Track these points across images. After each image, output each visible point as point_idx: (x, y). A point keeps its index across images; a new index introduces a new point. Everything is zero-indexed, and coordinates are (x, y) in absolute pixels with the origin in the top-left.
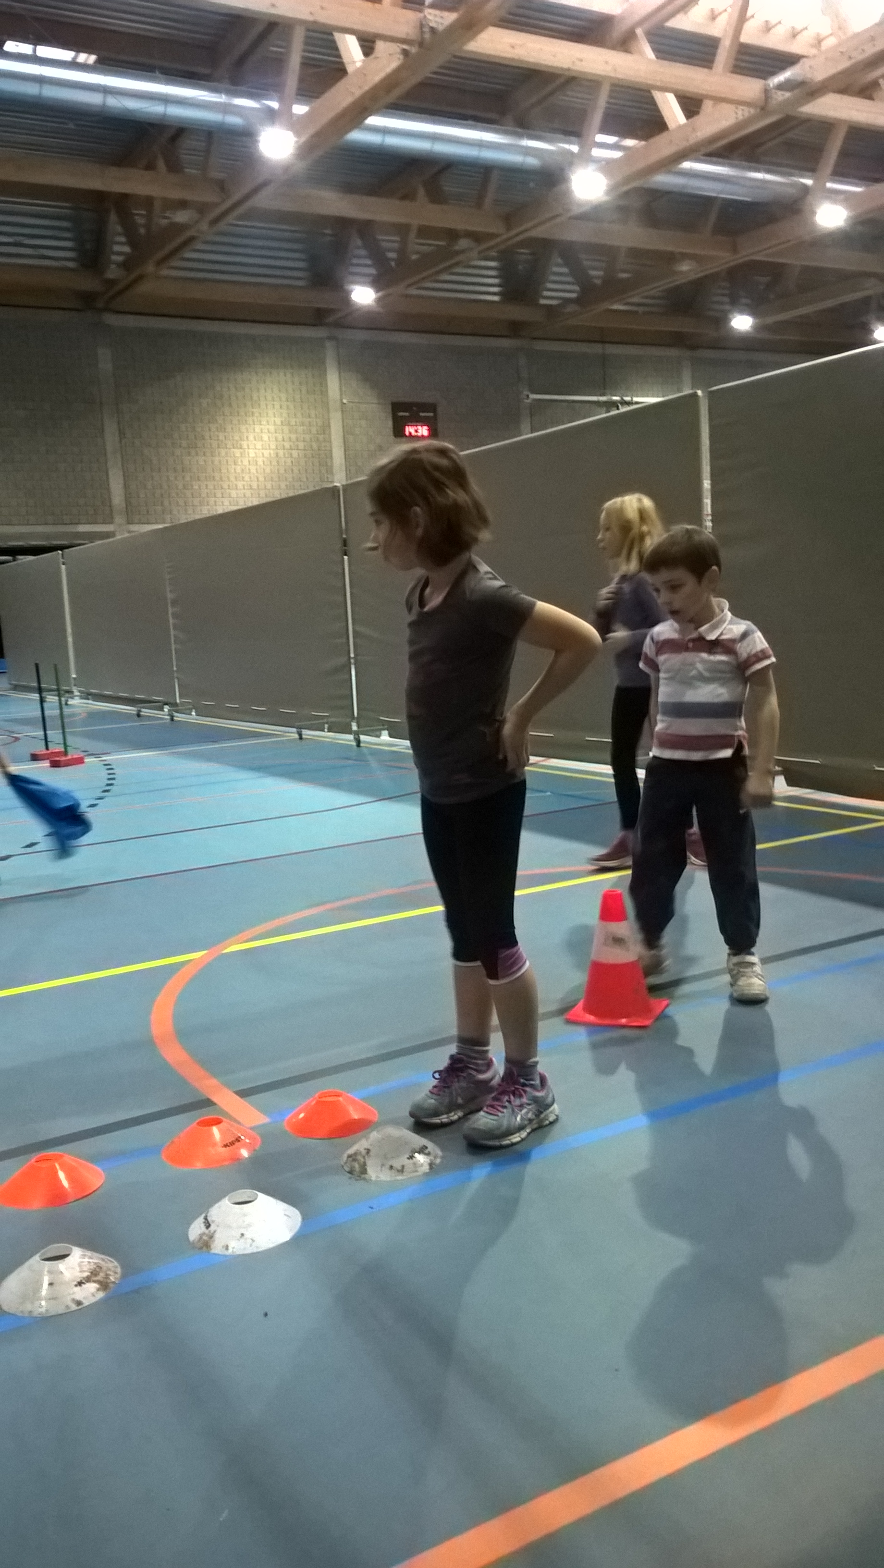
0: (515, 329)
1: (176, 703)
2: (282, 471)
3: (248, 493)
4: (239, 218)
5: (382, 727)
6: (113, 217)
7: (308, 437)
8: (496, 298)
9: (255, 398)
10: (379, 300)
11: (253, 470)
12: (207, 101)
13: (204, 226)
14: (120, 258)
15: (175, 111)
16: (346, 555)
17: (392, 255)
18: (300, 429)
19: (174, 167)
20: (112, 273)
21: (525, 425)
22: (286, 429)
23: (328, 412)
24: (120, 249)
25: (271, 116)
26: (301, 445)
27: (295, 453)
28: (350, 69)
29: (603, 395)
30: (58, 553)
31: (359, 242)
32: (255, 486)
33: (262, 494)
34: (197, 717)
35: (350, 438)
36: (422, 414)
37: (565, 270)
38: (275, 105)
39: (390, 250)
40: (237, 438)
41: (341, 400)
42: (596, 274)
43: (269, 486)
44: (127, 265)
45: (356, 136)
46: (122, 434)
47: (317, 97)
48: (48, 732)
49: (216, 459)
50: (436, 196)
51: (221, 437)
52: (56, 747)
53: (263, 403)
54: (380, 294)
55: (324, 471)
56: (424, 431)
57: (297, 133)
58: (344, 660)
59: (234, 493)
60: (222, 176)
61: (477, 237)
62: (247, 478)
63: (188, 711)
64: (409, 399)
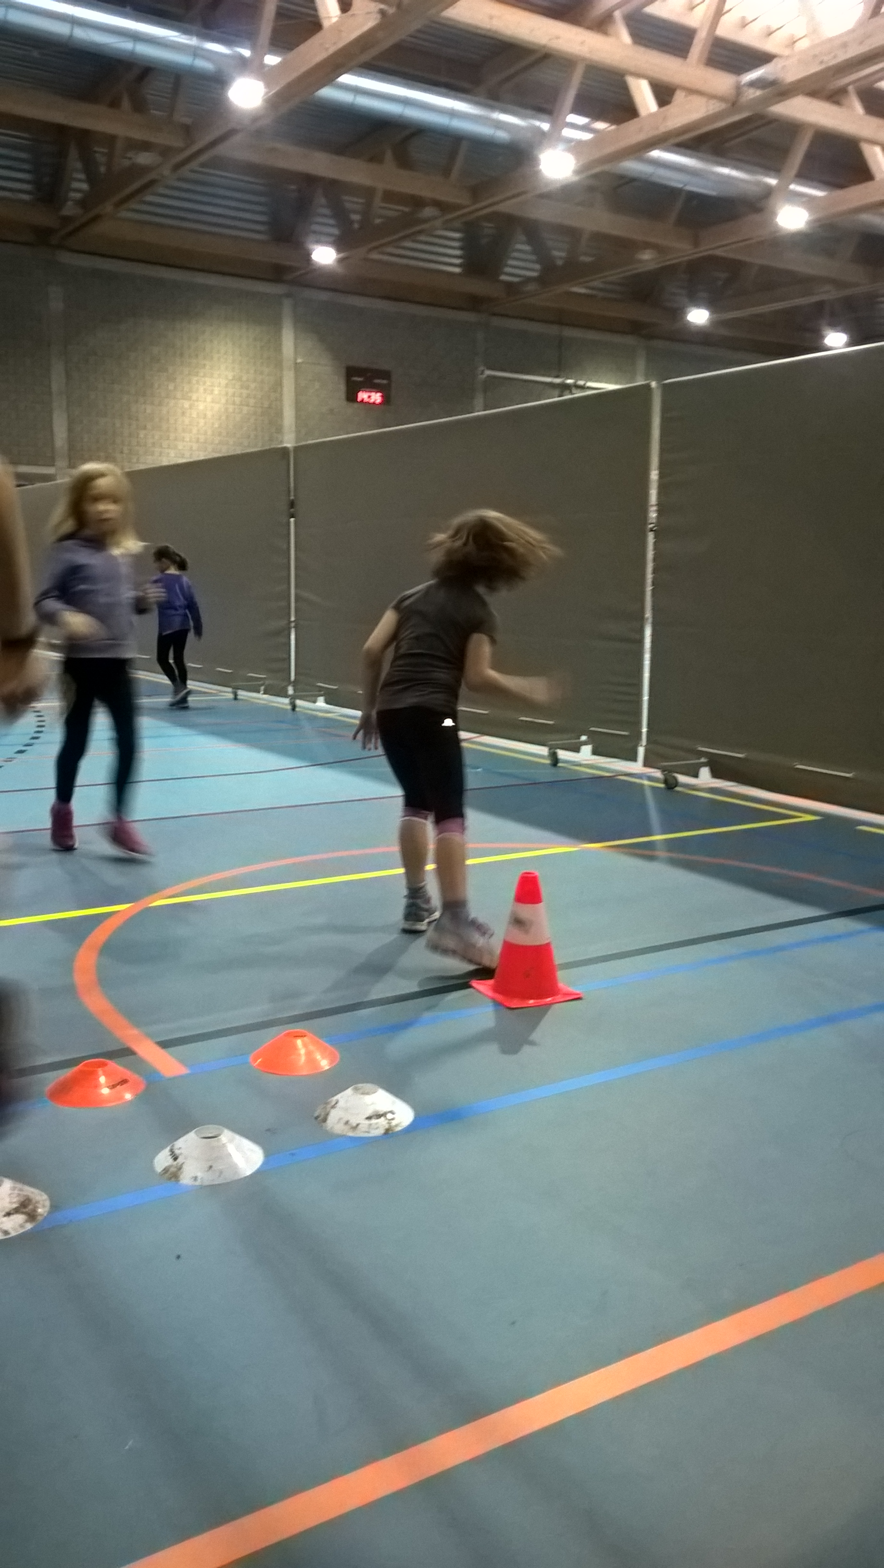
0: (475, 303)
2: (231, 427)
3: (195, 446)
4: (203, 165)
5: (317, 693)
6: (73, 153)
7: (259, 394)
8: (457, 270)
9: (208, 350)
10: (340, 261)
12: (178, 43)
13: (166, 172)
14: (78, 195)
15: (144, 50)
16: (293, 517)
17: (356, 217)
18: (253, 386)
19: (139, 106)
20: (69, 209)
21: (479, 401)
22: (237, 384)
23: (282, 370)
24: (79, 185)
25: (243, 65)
26: (252, 401)
27: (245, 409)
28: (326, 24)
29: (557, 377)
31: (323, 201)
32: (202, 440)
35: (303, 399)
36: (377, 381)
37: (527, 248)
38: (246, 53)
39: (355, 212)
40: (186, 389)
41: (296, 359)
42: (559, 255)
43: (217, 440)
44: (83, 204)
45: (327, 93)
46: (68, 376)
47: (292, 49)
49: (164, 409)
50: (404, 161)
51: (171, 387)
53: (216, 356)
54: (341, 255)
55: (274, 431)
56: (376, 397)
57: (268, 85)
58: (283, 623)
60: (187, 121)
61: (442, 207)
62: (195, 431)
64: (364, 365)
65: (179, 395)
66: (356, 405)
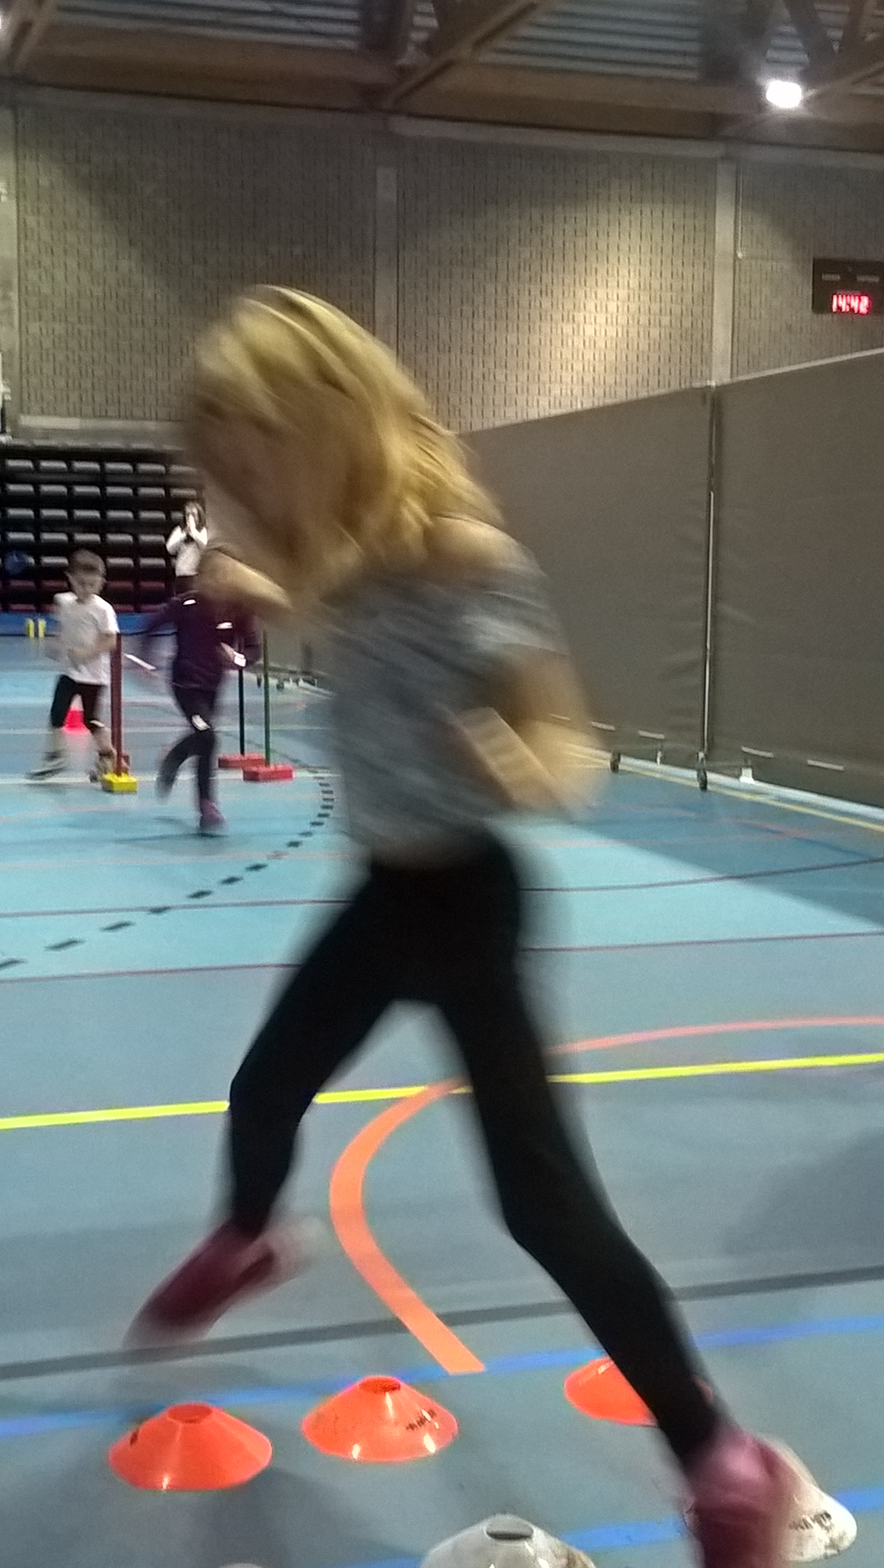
2: (632, 357)
5: (743, 763)
7: (677, 309)
9: (602, 246)
10: (807, 102)
11: (589, 355)
14: (422, 37)
16: (713, 491)
17: (835, 34)
18: (667, 295)
20: (409, 57)
22: (645, 297)
23: (713, 271)
24: (423, 21)
26: (666, 320)
27: (655, 332)
31: (785, 14)
32: (588, 379)
33: (599, 392)
35: (745, 311)
36: (861, 279)
39: (836, 27)
40: (569, 306)
41: (735, 251)
43: (610, 380)
44: (431, 47)
48: (246, 728)
49: (535, 337)
51: (546, 304)
52: (255, 752)
53: (613, 259)
54: (811, 93)
55: (696, 360)
56: (862, 304)
58: (696, 653)
64: (840, 255)
65: (557, 316)
66: (826, 317)
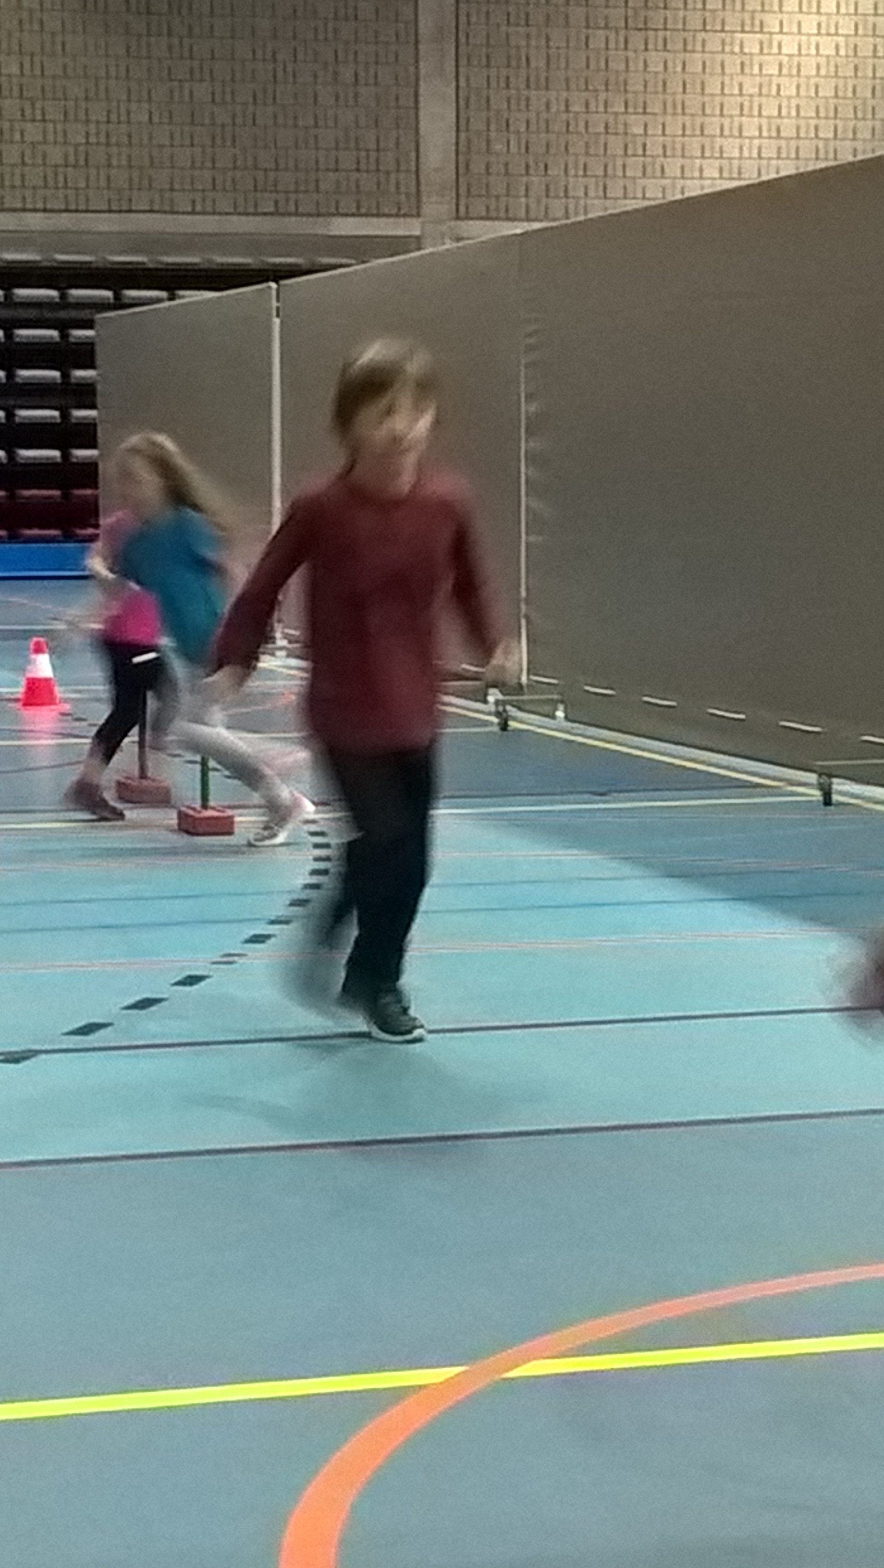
1: (520, 685)
3: (769, 147)
11: (789, 90)
30: (270, 287)
34: (569, 724)
49: (695, 61)
59: (732, 148)
62: (770, 109)
63: (547, 709)
